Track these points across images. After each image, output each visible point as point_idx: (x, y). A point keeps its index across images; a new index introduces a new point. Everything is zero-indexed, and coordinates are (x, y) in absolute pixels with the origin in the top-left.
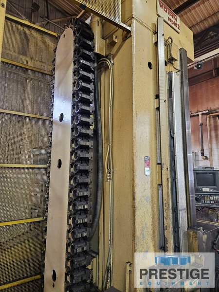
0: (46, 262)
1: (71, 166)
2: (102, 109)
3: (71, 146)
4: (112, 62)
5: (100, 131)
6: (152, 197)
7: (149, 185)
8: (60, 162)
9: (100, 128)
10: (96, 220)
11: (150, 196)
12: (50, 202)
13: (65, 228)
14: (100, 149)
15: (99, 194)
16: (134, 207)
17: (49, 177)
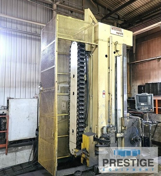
0: (70, 128)
1: (77, 94)
2: (89, 72)
3: (77, 87)
4: (92, 55)
5: (88, 81)
6: (106, 105)
7: (105, 101)
8: (74, 93)
9: (88, 80)
10: (87, 113)
11: (105, 104)
12: (71, 107)
13: (76, 115)
14: (88, 88)
15: (88, 104)
16: (98, 108)
17: (70, 98)
